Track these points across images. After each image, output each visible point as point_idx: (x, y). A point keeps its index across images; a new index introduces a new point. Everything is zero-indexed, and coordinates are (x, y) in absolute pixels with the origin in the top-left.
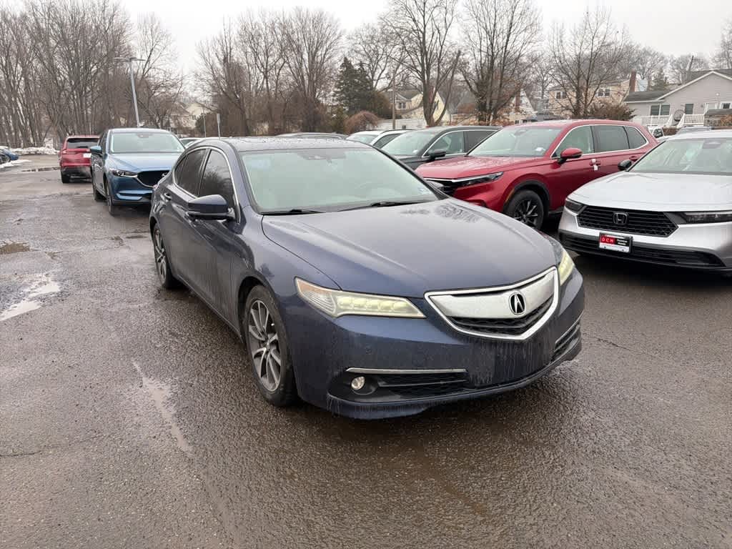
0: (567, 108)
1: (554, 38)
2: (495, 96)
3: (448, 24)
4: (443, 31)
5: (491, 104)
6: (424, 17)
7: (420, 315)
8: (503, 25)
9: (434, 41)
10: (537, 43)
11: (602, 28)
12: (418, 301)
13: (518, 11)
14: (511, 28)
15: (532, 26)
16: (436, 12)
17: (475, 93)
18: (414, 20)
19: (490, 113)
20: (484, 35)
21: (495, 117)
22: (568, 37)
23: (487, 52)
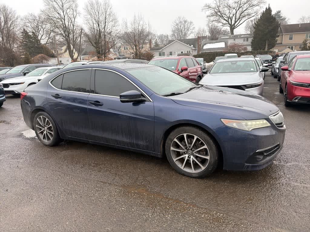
0: (133, 53)
1: (124, 25)
2: (103, 48)
3: (75, 17)
4: (73, 20)
5: (102, 51)
6: (63, 12)
7: (269, 125)
8: (102, 18)
9: (69, 24)
10: (117, 27)
11: (141, 23)
12: (268, 120)
13: (108, 13)
14: (106, 20)
15: (115, 20)
16: (68, 11)
17: (94, 46)
18: (59, 14)
19: (102, 55)
20: (95, 22)
21: (105, 57)
22: (129, 25)
23: (97, 29)
